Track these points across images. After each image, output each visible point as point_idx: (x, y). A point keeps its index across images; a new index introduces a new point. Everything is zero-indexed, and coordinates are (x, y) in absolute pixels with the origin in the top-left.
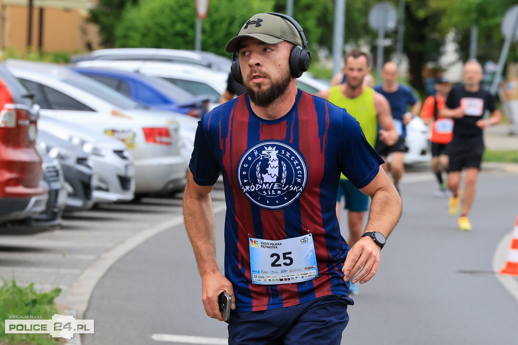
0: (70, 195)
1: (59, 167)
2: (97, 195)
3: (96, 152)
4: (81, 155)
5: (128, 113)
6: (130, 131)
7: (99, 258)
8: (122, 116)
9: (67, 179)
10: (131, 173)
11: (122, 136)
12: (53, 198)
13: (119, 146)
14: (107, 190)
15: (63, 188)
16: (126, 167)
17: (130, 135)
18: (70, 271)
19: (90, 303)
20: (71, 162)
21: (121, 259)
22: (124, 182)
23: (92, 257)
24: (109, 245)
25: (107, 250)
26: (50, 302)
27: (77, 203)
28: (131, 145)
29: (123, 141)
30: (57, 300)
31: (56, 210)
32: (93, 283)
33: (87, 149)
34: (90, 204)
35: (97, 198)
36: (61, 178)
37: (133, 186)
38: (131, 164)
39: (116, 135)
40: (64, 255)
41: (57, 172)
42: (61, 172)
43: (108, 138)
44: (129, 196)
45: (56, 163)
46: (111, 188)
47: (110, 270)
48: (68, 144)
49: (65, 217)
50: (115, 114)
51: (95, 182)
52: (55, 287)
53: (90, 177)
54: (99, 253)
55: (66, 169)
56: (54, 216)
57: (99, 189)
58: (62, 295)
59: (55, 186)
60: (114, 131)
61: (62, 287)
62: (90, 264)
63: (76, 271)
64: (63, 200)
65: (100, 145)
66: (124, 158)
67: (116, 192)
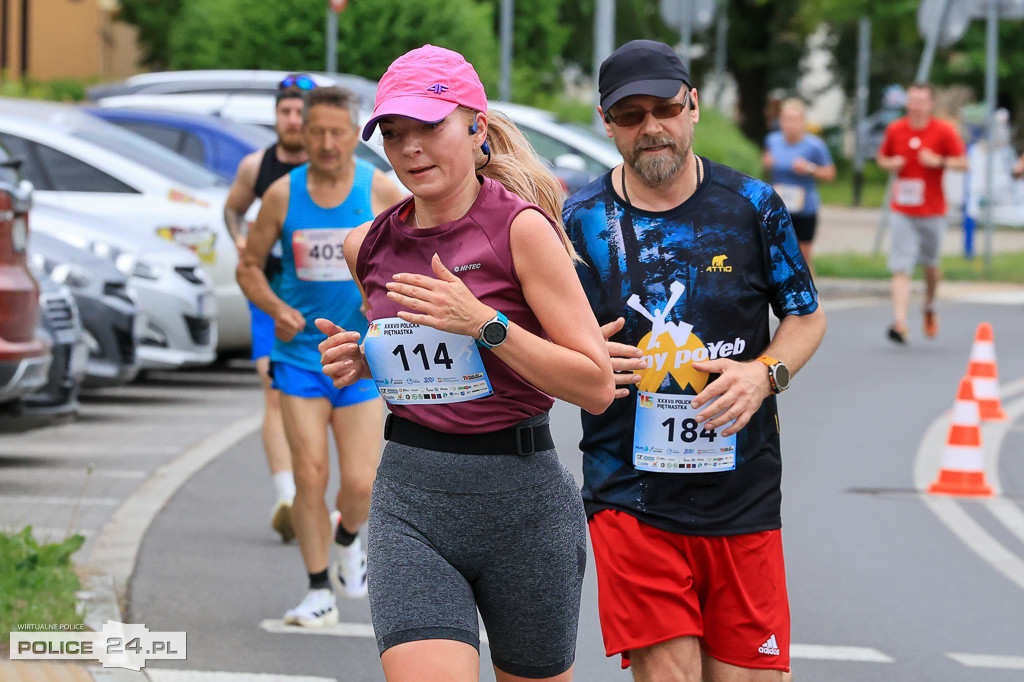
0: (94, 356)
1: (70, 301)
2: (145, 354)
3: (142, 271)
4: (114, 278)
5: (200, 195)
6: (205, 229)
7: (152, 475)
8: (191, 200)
9: (88, 326)
10: (209, 310)
11: (191, 239)
12: (62, 361)
13: (186, 259)
14: (164, 345)
15: (80, 342)
16: (200, 299)
17: (207, 237)
18: (97, 501)
19: (138, 561)
20: (94, 291)
21: (197, 477)
22: (196, 327)
23: (138, 474)
24: (172, 450)
25: (168, 460)
26: (64, 560)
27: (107, 370)
28: (208, 257)
29: (193, 248)
30: (75, 558)
31: (68, 384)
32: (144, 522)
33: (125, 264)
34: (132, 371)
35: (144, 360)
36: (76, 321)
37: (213, 337)
38: (210, 293)
39: (179, 237)
40: (90, 471)
41: (67, 310)
42: (75, 311)
43: (165, 242)
44: (206, 355)
45: (65, 293)
46: (171, 341)
47: (173, 498)
48: (87, 255)
49: (84, 400)
50: (175, 196)
51: (140, 330)
52: (73, 532)
53: (131, 319)
54: (152, 465)
55: (85, 304)
56: (64, 396)
57: (149, 342)
58: (85, 547)
59: (65, 337)
60: (174, 231)
61: (83, 532)
62: (135, 487)
63: (110, 502)
64: (80, 364)
65: (149, 258)
66: (196, 281)
67: (181, 348)
